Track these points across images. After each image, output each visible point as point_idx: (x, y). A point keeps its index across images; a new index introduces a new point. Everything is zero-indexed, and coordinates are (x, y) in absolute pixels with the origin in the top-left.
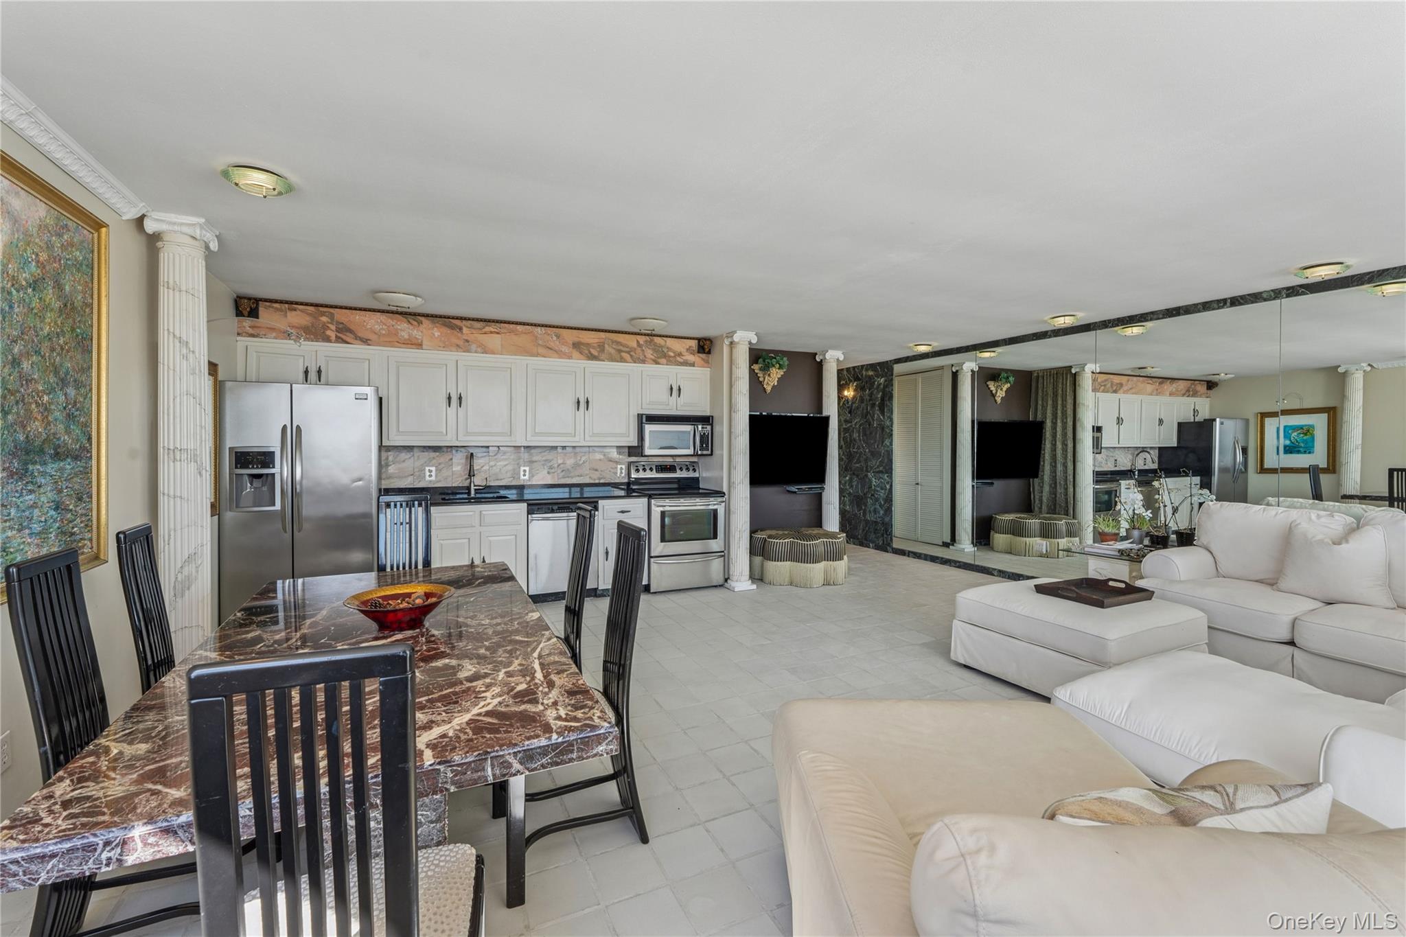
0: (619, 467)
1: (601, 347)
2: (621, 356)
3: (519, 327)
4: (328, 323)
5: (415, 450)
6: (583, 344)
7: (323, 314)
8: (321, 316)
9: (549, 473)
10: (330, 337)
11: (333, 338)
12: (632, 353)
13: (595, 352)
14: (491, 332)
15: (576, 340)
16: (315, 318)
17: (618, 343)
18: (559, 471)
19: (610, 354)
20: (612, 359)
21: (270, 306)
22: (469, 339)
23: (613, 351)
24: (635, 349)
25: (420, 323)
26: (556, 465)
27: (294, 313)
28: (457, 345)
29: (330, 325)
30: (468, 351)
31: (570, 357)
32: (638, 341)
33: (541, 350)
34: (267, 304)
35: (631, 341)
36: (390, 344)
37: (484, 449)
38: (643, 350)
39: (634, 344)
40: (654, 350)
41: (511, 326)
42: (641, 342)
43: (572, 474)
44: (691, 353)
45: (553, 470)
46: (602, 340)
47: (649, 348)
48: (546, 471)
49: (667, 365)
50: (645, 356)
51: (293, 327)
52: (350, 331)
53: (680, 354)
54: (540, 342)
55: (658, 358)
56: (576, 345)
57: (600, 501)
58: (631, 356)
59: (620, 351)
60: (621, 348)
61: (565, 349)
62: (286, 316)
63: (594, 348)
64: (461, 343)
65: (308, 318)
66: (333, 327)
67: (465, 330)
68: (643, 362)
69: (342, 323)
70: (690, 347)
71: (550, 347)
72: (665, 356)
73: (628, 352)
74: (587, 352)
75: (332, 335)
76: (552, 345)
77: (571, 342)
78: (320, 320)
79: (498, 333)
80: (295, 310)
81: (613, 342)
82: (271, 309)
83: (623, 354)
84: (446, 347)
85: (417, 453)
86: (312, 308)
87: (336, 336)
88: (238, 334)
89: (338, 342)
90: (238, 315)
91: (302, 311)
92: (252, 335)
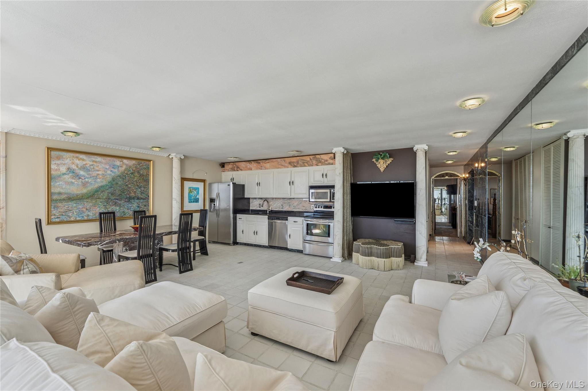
1: (298, 162)
2: (304, 164)
3: (274, 160)
6: (292, 162)
7: (234, 164)
11: (236, 170)
12: (308, 163)
13: (295, 164)
14: (267, 163)
15: (290, 161)
17: (303, 160)
18: (292, 206)
19: (301, 164)
20: (301, 166)
22: (262, 166)
23: (301, 163)
24: (309, 161)
25: (252, 163)
28: (259, 168)
30: (262, 169)
31: (288, 167)
32: (310, 158)
33: (280, 166)
35: (308, 158)
36: (246, 170)
38: (312, 161)
39: (309, 159)
40: (316, 160)
41: (272, 160)
42: (311, 158)
44: (331, 159)
45: (290, 206)
46: (298, 160)
47: (314, 160)
48: (288, 206)
49: (321, 165)
50: (313, 163)
51: (230, 168)
52: (239, 168)
53: (327, 161)
54: (279, 164)
55: (318, 163)
56: (290, 163)
57: (288, 217)
58: (308, 164)
59: (304, 163)
60: (304, 161)
61: (286, 165)
62: (228, 166)
63: (295, 163)
64: (260, 167)
65: (232, 166)
66: (236, 167)
67: (261, 163)
68: (312, 166)
69: (238, 166)
70: (331, 157)
71: (282, 164)
72: (320, 162)
73: (307, 163)
74: (293, 165)
75: (236, 169)
76: (283, 164)
77: (288, 162)
78: (234, 166)
79: (269, 163)
80: (229, 164)
81: (301, 160)
82: (226, 165)
83: (305, 164)
84: (257, 168)
86: (232, 163)
87: (237, 170)
88: (222, 172)
89: (237, 171)
90: (221, 167)
91: (231, 164)
92: (224, 172)
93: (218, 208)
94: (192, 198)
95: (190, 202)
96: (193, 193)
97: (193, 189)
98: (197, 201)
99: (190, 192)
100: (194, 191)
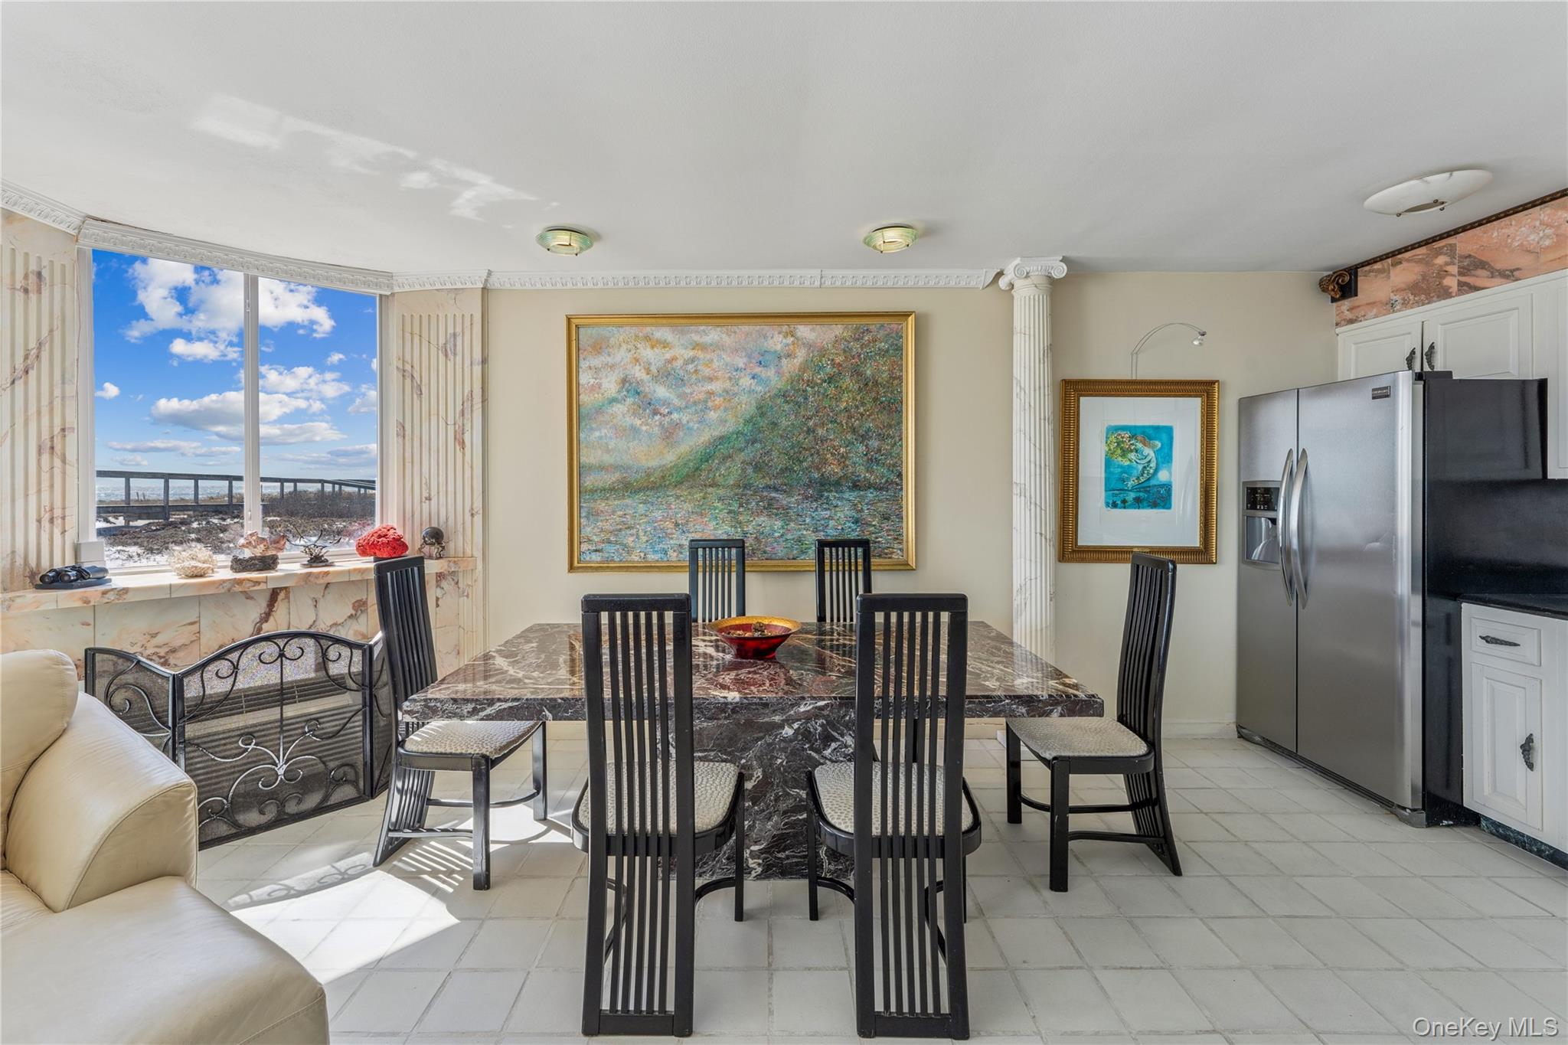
4: (1447, 264)
7: (1438, 253)
8: (1436, 257)
10: (1450, 287)
11: (1453, 288)
16: (1427, 264)
21: (1370, 271)
27: (1399, 267)
29: (1449, 268)
34: (1367, 268)
36: (1560, 264)
51: (1396, 291)
52: (1484, 266)
62: (1389, 278)
65: (1418, 268)
66: (1454, 269)
69: (1470, 256)
75: (1451, 282)
78: (1434, 265)
80: (1401, 263)
82: (1372, 274)
86: (1423, 250)
87: (1461, 284)
88: (1337, 325)
89: (1460, 292)
90: (1334, 300)
91: (1408, 261)
92: (1351, 321)
93: (1295, 544)
94: (1130, 484)
95: (1115, 505)
96: (1132, 456)
97: (1133, 437)
98: (1157, 497)
99: (1119, 451)
100: (1139, 445)
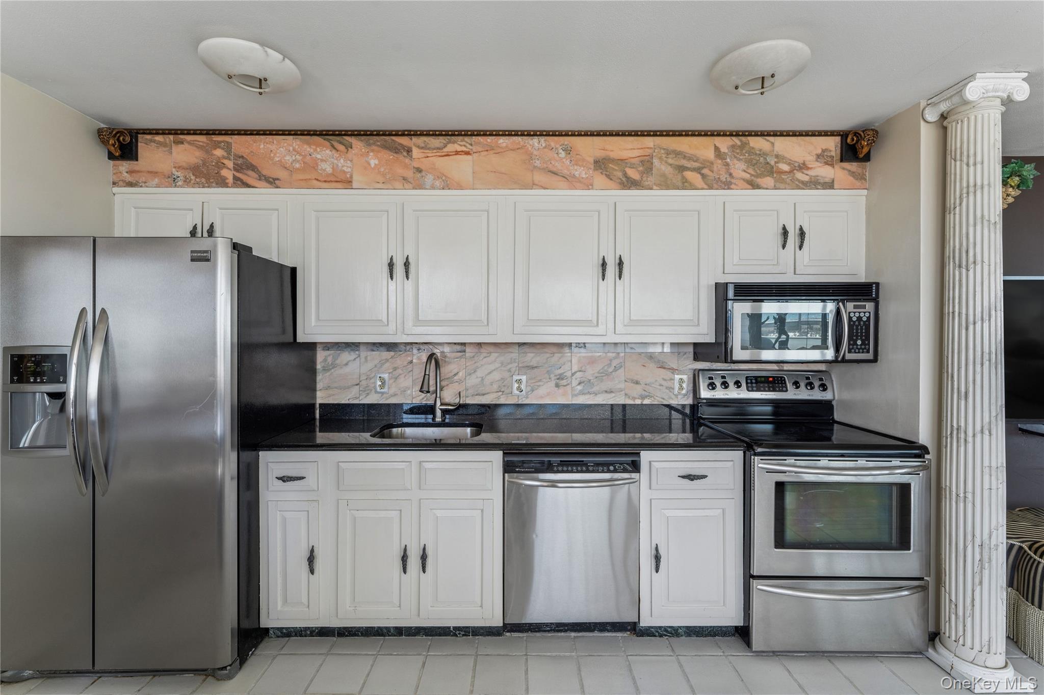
0: (677, 377)
1: (647, 164)
2: (683, 177)
3: (502, 141)
4: (224, 158)
5: (362, 348)
6: (612, 161)
7: (217, 145)
8: (215, 149)
9: (557, 386)
10: (227, 179)
11: (230, 180)
12: (705, 171)
13: (633, 174)
14: (457, 153)
15: (600, 154)
16: (207, 152)
17: (678, 154)
18: (574, 383)
19: (663, 175)
20: (666, 185)
21: (151, 141)
22: (423, 167)
23: (668, 170)
24: (712, 163)
25: (349, 147)
26: (569, 374)
27: (181, 146)
28: (404, 179)
29: (226, 161)
30: (420, 187)
31: (589, 186)
32: (717, 149)
33: (539, 177)
34: (149, 137)
35: (704, 149)
36: (306, 184)
37: (459, 348)
38: (727, 165)
39: (710, 154)
40: (750, 163)
41: (489, 139)
42: (724, 149)
43: (595, 389)
44: (826, 163)
45: (564, 382)
46: (648, 152)
47: (739, 160)
48: (553, 384)
49: (775, 188)
50: (731, 175)
51: (179, 168)
52: (253, 168)
53: (803, 167)
54: (538, 163)
55: (757, 176)
56: (601, 164)
57: (642, 453)
58: (704, 176)
59: (682, 169)
60: (684, 163)
61: (580, 172)
62: (171, 153)
63: (632, 166)
64: (409, 174)
65: (198, 153)
66: (230, 164)
67: (416, 152)
68: (727, 185)
69: (242, 157)
70: (824, 151)
71: (554, 169)
72: (771, 171)
73: (698, 170)
74: (620, 174)
75: (228, 174)
76: (558, 166)
77: (591, 160)
78: (212, 155)
79: (467, 153)
80: (182, 143)
81: (668, 152)
82: (152, 144)
83: (689, 175)
84: (388, 181)
85: (364, 352)
86: (202, 139)
87: (236, 178)
88: (114, 183)
89: (235, 185)
90: (111, 157)
91: (189, 143)
92: (130, 184)
